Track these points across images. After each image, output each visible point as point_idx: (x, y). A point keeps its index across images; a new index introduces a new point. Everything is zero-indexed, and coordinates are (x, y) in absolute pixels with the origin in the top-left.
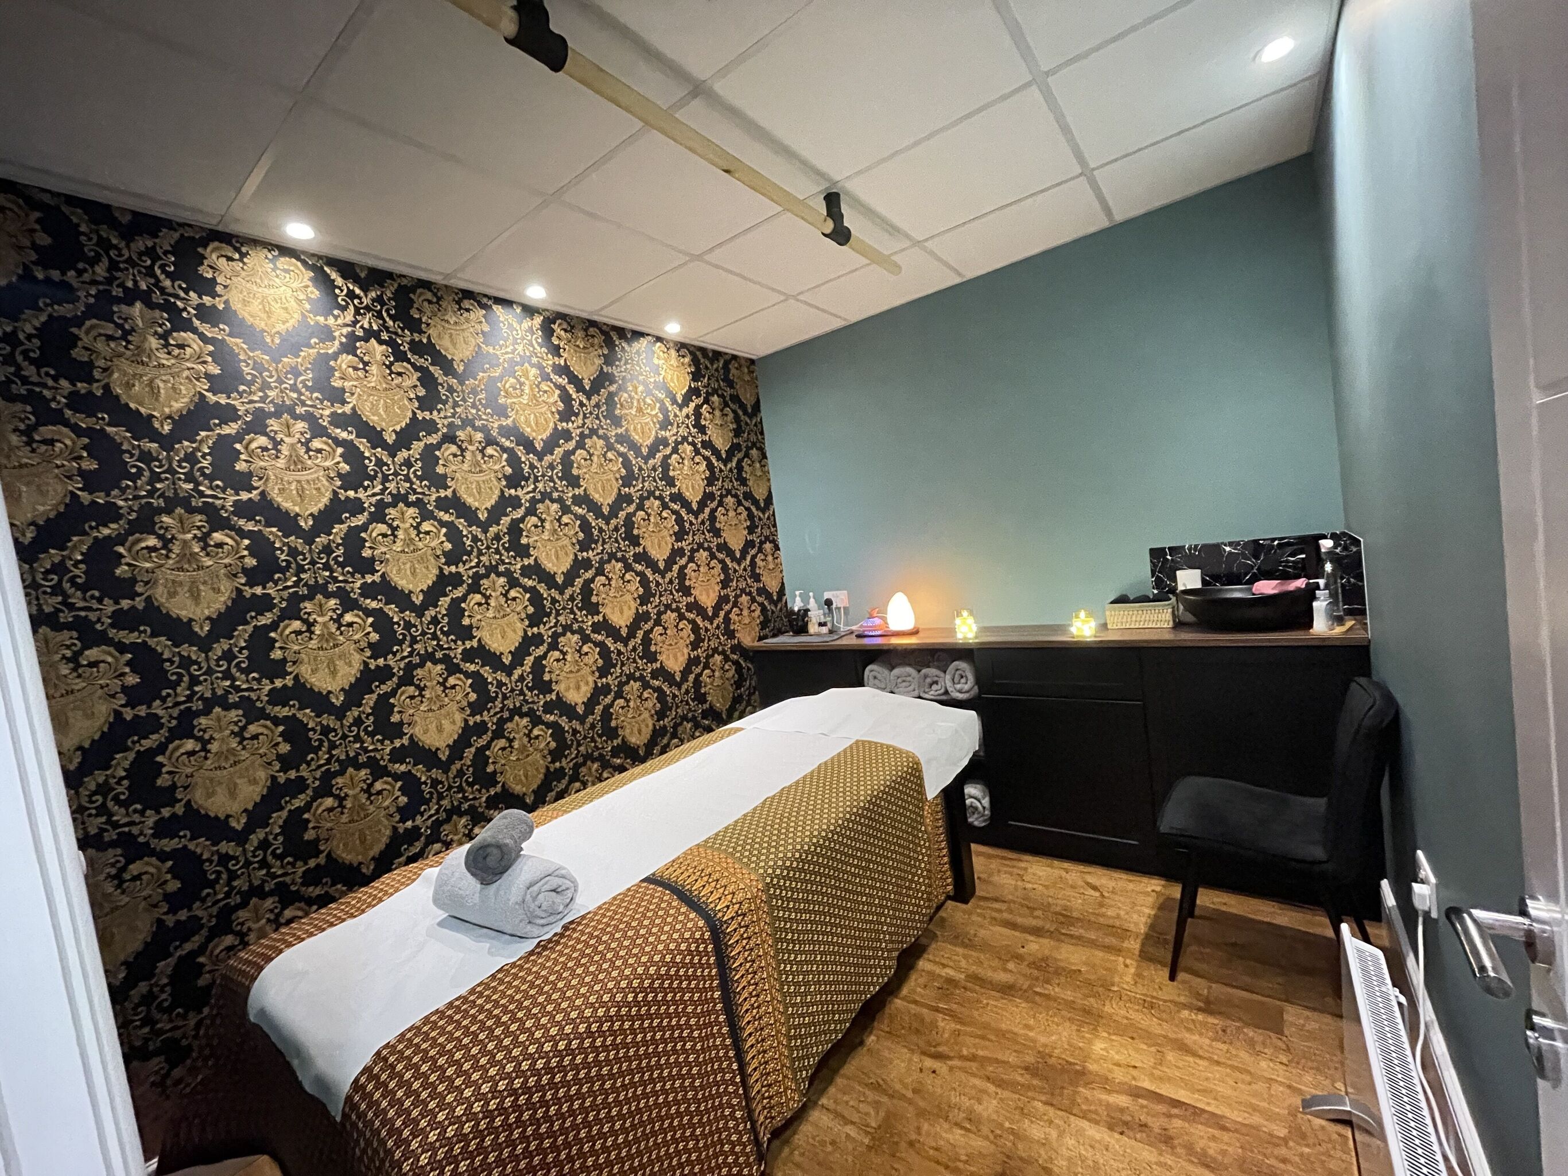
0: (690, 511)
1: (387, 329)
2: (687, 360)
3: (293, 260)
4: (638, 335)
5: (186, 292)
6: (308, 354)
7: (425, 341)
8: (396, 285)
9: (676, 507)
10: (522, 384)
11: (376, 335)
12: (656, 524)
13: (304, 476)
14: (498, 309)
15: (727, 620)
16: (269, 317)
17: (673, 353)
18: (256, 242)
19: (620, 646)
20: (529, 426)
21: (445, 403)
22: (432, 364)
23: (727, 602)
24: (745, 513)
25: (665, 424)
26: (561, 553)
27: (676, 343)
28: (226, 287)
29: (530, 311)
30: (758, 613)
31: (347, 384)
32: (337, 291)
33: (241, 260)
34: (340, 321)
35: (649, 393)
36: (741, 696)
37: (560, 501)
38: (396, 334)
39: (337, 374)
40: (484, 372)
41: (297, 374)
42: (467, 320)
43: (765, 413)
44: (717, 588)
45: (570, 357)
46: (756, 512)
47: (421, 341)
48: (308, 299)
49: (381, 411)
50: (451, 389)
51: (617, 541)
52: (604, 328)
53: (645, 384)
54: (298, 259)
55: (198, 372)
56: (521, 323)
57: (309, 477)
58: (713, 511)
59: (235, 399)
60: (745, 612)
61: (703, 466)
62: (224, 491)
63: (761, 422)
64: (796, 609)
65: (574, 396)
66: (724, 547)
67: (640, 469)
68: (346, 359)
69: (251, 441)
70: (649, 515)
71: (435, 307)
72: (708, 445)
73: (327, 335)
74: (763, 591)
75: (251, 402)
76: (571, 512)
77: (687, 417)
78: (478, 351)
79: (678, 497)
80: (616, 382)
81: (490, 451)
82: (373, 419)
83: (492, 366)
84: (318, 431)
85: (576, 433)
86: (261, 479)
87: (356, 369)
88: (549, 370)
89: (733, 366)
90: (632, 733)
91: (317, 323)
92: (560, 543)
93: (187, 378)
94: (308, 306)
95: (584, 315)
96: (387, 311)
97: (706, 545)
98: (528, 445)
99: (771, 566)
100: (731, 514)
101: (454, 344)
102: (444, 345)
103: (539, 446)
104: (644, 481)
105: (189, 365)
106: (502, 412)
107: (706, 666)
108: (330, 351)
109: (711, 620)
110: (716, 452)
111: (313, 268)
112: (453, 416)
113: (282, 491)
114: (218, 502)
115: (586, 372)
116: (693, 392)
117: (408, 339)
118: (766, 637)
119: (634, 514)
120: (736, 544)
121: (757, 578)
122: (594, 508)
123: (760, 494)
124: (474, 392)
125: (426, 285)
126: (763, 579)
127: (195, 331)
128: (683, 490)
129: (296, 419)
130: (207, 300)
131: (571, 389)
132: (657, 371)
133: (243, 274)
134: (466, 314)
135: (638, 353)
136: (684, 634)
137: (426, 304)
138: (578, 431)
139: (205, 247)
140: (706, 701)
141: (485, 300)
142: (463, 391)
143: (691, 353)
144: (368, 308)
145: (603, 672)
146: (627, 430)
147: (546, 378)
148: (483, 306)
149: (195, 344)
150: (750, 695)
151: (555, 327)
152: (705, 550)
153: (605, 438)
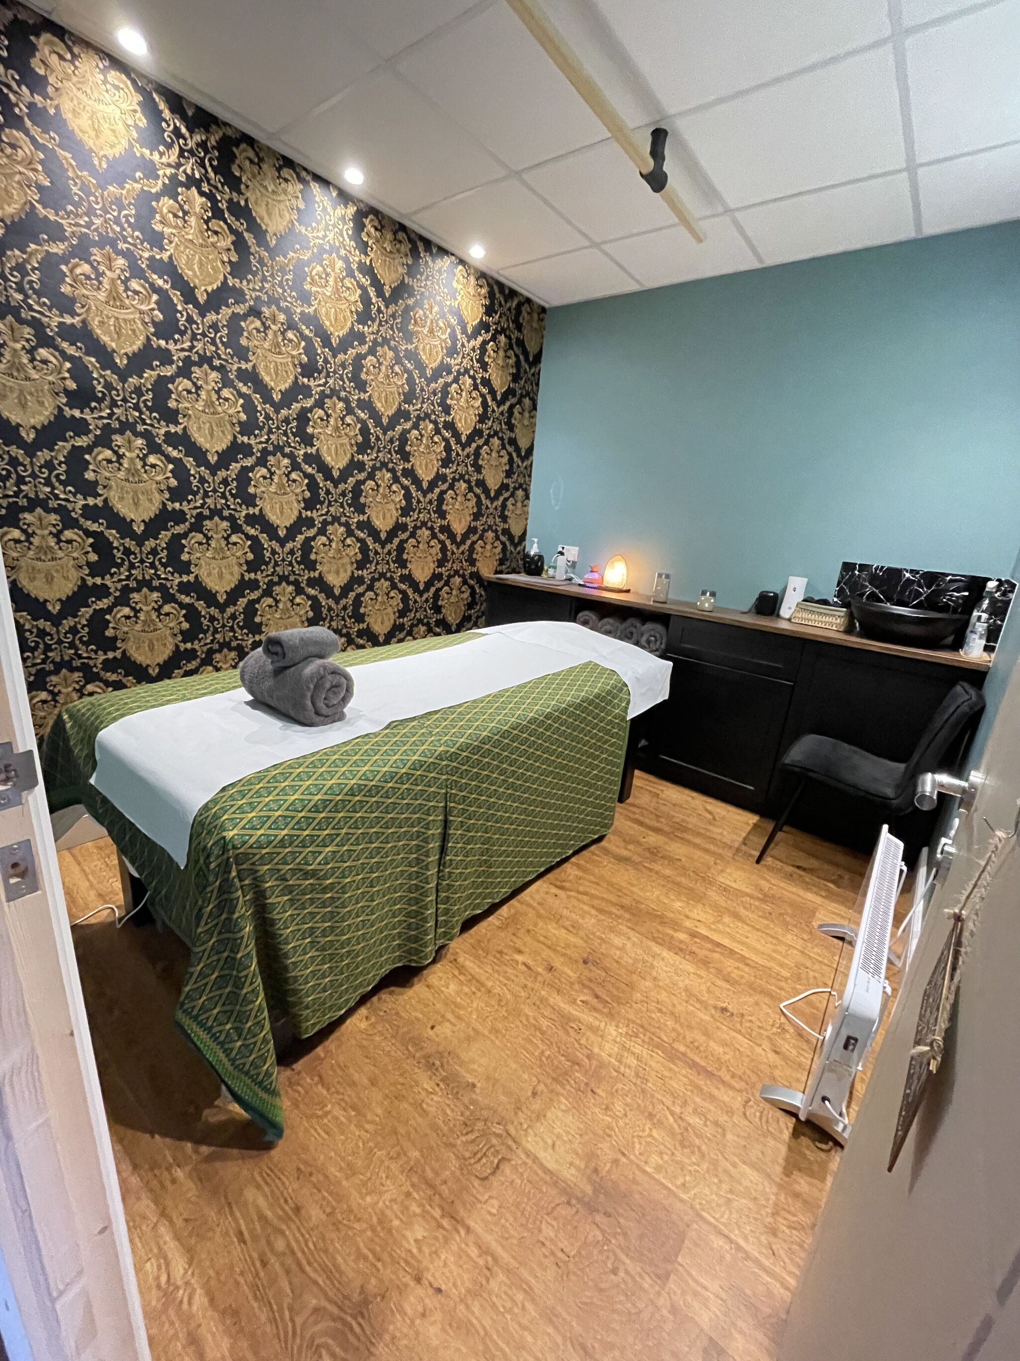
0: (459, 441)
1: (208, 180)
2: (484, 291)
3: (123, 77)
4: (443, 251)
5: (19, 84)
6: (133, 187)
7: (242, 203)
8: (221, 134)
9: (447, 435)
10: (327, 275)
11: (197, 184)
12: (427, 447)
13: (122, 314)
14: (315, 188)
15: (472, 549)
16: (97, 137)
17: (472, 279)
18: (88, 45)
19: (378, 546)
20: (329, 319)
21: (255, 274)
22: (247, 230)
23: (475, 533)
24: (506, 458)
25: (452, 351)
26: (341, 451)
27: (476, 270)
28: (57, 89)
29: (344, 197)
30: (499, 549)
31: (167, 231)
32: (164, 125)
33: (72, 62)
34: (164, 160)
35: (443, 316)
36: (470, 616)
37: (346, 401)
38: (216, 188)
39: (158, 217)
40: (295, 252)
41: (121, 208)
42: (285, 192)
43: (543, 365)
44: (469, 519)
45: (374, 257)
46: (516, 459)
47: (238, 202)
48: (136, 126)
49: (196, 267)
50: (261, 261)
51: (390, 452)
52: (413, 236)
53: (440, 304)
54: (128, 75)
55: (28, 179)
56: (335, 210)
57: (126, 317)
58: (479, 448)
59: (62, 218)
60: (489, 547)
61: (478, 403)
62: (50, 310)
63: (539, 373)
64: (532, 553)
65: (374, 301)
66: (481, 483)
67: (422, 390)
68: (167, 203)
69: (76, 265)
70: (422, 436)
71: (255, 169)
72: (486, 382)
73: (151, 172)
74: (506, 532)
75: (77, 225)
76: (355, 414)
77: (473, 350)
78: (291, 229)
79: (450, 426)
80: (413, 296)
81: (290, 335)
82: (188, 274)
83: (302, 248)
84: (136, 272)
85: (370, 338)
86: (83, 306)
87: (175, 216)
88: (355, 266)
89: (525, 308)
90: (376, 622)
91: (142, 155)
92: (341, 441)
93: (19, 183)
94: (135, 135)
95: (396, 217)
96: (210, 160)
97: (467, 477)
98: (326, 341)
99: (518, 512)
100: (494, 454)
101: (269, 214)
102: (259, 212)
103: (335, 342)
104: (423, 402)
105: (22, 169)
106: (305, 298)
107: (447, 583)
108: (153, 191)
109: (458, 546)
110: (493, 392)
111: (140, 90)
112: (260, 290)
113: (102, 323)
114: (45, 320)
115: (389, 278)
116: (483, 326)
117: (227, 197)
118: (501, 572)
119: (409, 431)
120: (493, 484)
121: (504, 519)
122: (375, 415)
123: (523, 444)
124: (283, 270)
125: (250, 141)
126: (509, 521)
127: (27, 133)
128: (457, 421)
129: (118, 255)
130: (38, 98)
131: (372, 292)
132: (453, 294)
133: (75, 79)
134: (284, 185)
135: (439, 271)
136: (433, 551)
137: (247, 163)
138: (372, 337)
139: (38, 35)
140: (440, 613)
141: (304, 174)
142: (272, 267)
143: (488, 284)
144: (191, 152)
145: (361, 565)
146: (416, 348)
147: (351, 274)
148: (301, 180)
149: (27, 148)
150: (478, 617)
151: (367, 221)
152: (465, 481)
153: (395, 350)
